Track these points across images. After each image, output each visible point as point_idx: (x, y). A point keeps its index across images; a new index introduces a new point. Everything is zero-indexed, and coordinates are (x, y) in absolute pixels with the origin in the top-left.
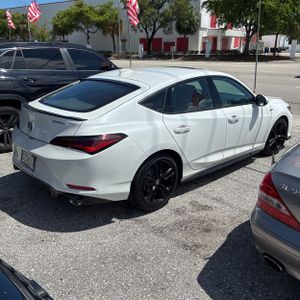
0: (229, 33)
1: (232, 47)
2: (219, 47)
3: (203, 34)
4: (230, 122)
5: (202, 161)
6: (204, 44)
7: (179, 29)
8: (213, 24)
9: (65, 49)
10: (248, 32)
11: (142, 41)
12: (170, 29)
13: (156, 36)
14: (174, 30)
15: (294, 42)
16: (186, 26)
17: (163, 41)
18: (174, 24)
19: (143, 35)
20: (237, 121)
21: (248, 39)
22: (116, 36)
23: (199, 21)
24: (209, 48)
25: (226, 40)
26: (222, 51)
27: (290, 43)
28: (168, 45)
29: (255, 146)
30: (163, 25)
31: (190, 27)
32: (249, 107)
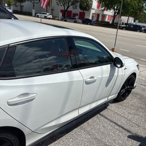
0: (106, 12)
1: (106, 20)
2: (100, 19)
3: (93, 11)
6: (93, 17)
7: (81, 7)
8: (98, 7)
10: (115, 13)
11: (62, 11)
12: (76, 7)
13: (68, 10)
14: (78, 8)
15: (137, 21)
16: (84, 6)
17: (73, 12)
18: (78, 4)
19: (62, 8)
21: (114, 17)
23: (92, 5)
24: (95, 19)
25: (104, 16)
26: (101, 21)
27: (134, 22)
28: (75, 15)
30: (73, 4)
31: (87, 7)
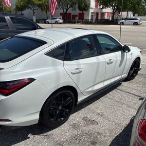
0: (104, 10)
1: (106, 17)
2: (99, 18)
3: (91, 11)
4: (108, 63)
5: (90, 89)
6: (92, 16)
7: (80, 8)
8: (96, 6)
9: (8, 17)
10: (113, 10)
11: (61, 14)
12: (75, 8)
13: (67, 12)
14: (77, 9)
15: (136, 15)
16: (83, 7)
17: (72, 14)
18: (77, 5)
19: (62, 11)
20: (112, 63)
21: (113, 13)
22: (48, 12)
23: (90, 4)
24: (94, 18)
25: (103, 14)
26: (101, 20)
27: (134, 16)
28: (74, 16)
29: (123, 76)
30: (71, 6)
31: (85, 7)
32: (119, 53)
